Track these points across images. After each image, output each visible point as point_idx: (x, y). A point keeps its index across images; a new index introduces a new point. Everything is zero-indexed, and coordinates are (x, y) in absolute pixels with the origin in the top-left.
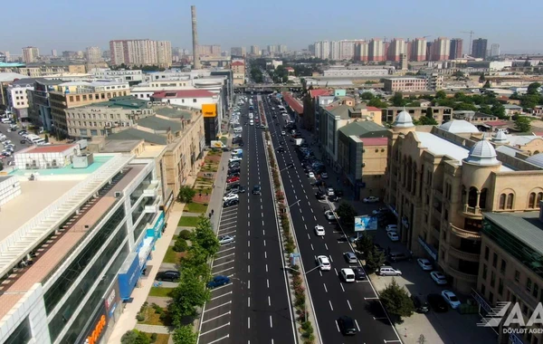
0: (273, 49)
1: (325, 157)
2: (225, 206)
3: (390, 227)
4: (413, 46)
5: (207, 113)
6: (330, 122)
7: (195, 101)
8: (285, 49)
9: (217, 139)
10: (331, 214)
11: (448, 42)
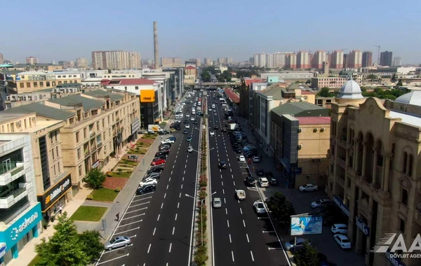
0: (222, 61)
1: (258, 140)
2: (138, 192)
3: (337, 227)
4: (333, 57)
5: (146, 98)
6: (262, 104)
7: (137, 88)
8: (231, 61)
9: (157, 123)
10: (261, 206)
11: (361, 54)
